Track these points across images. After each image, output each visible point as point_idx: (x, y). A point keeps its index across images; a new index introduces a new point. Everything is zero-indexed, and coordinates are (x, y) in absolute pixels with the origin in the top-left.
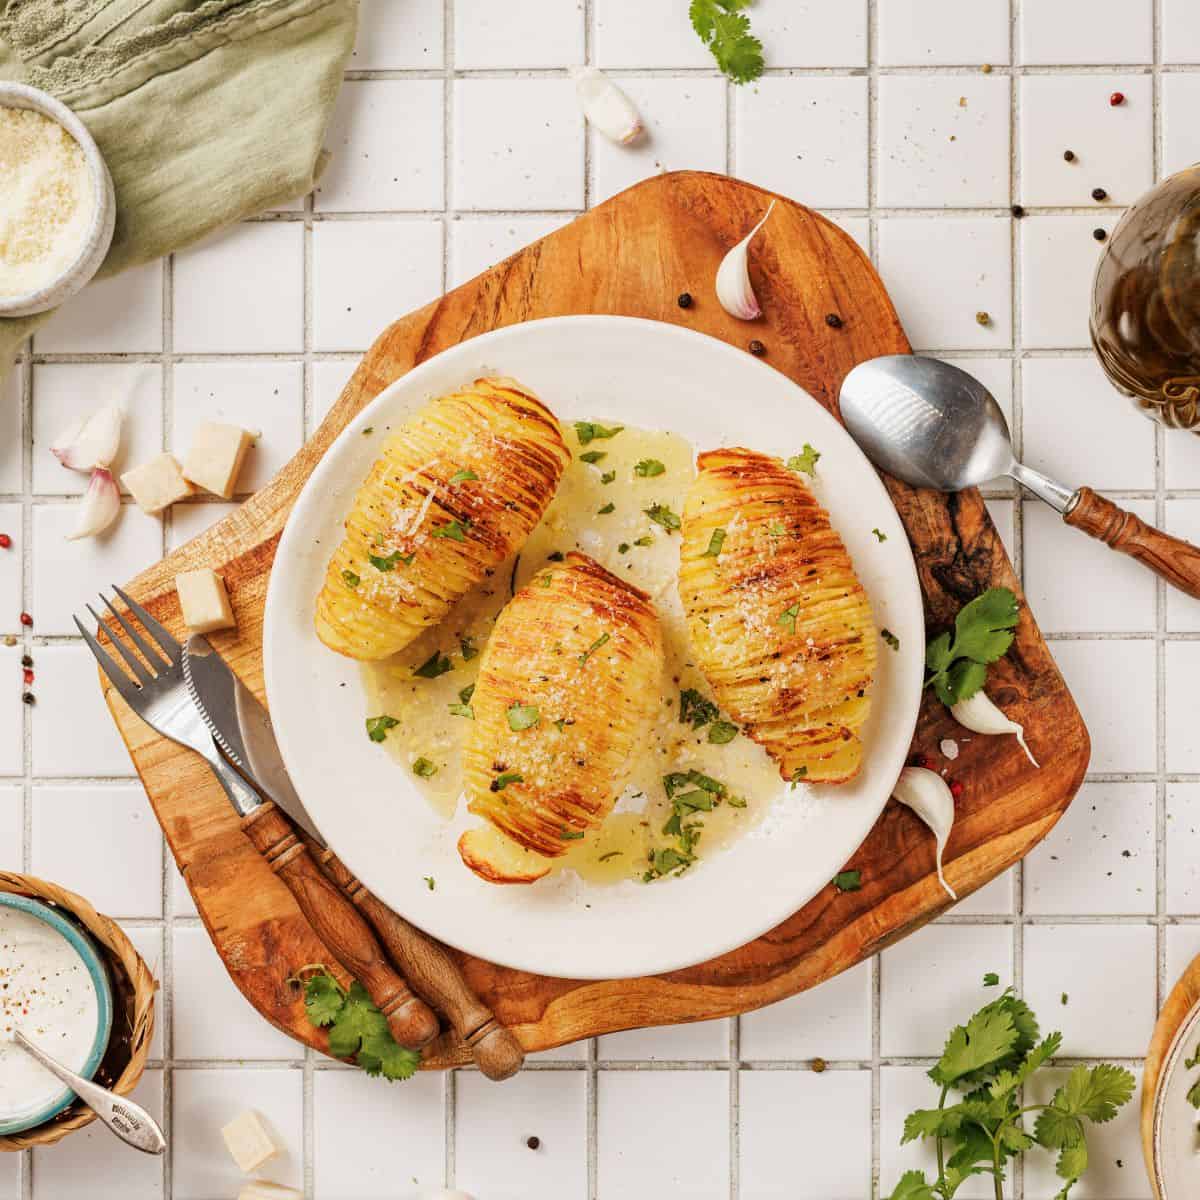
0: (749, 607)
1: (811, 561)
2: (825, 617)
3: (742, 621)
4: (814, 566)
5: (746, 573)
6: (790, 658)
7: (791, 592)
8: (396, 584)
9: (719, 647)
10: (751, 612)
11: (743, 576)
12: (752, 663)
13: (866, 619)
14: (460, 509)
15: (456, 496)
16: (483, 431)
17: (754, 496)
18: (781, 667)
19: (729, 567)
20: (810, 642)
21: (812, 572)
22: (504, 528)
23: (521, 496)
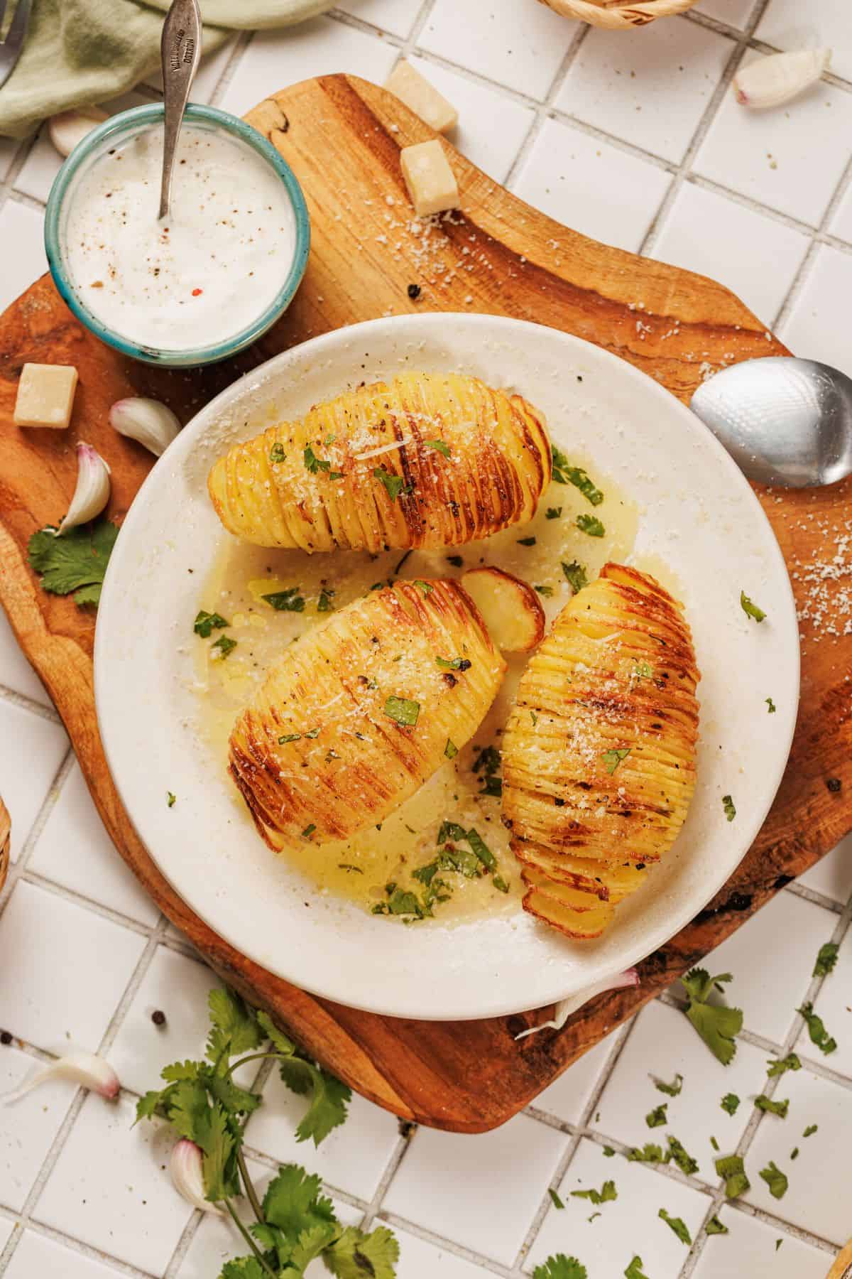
0: (582, 726)
1: (661, 715)
2: (647, 776)
3: (570, 736)
4: (662, 722)
5: (597, 691)
6: (597, 795)
7: (628, 734)
8: (308, 488)
9: (533, 749)
10: (582, 732)
11: (591, 694)
12: (558, 780)
13: (685, 799)
14: (414, 473)
15: (420, 458)
16: (485, 427)
17: (641, 625)
18: (582, 799)
19: (583, 679)
20: (622, 791)
21: (658, 726)
22: (433, 520)
23: (469, 505)
